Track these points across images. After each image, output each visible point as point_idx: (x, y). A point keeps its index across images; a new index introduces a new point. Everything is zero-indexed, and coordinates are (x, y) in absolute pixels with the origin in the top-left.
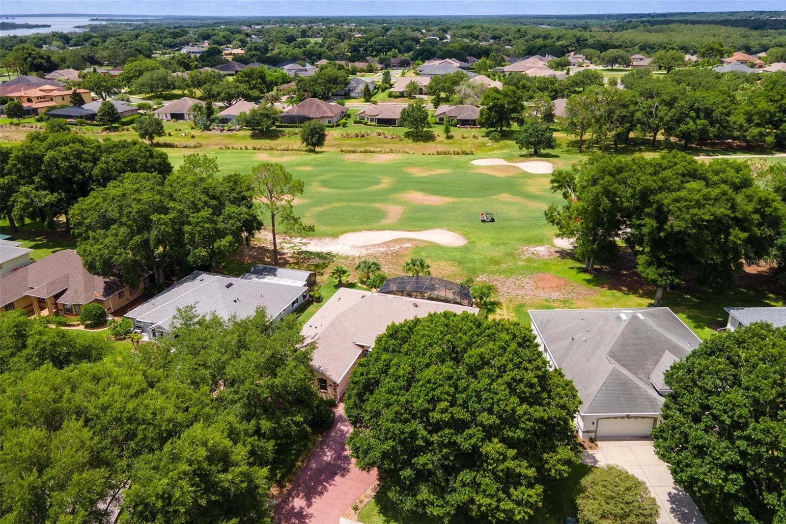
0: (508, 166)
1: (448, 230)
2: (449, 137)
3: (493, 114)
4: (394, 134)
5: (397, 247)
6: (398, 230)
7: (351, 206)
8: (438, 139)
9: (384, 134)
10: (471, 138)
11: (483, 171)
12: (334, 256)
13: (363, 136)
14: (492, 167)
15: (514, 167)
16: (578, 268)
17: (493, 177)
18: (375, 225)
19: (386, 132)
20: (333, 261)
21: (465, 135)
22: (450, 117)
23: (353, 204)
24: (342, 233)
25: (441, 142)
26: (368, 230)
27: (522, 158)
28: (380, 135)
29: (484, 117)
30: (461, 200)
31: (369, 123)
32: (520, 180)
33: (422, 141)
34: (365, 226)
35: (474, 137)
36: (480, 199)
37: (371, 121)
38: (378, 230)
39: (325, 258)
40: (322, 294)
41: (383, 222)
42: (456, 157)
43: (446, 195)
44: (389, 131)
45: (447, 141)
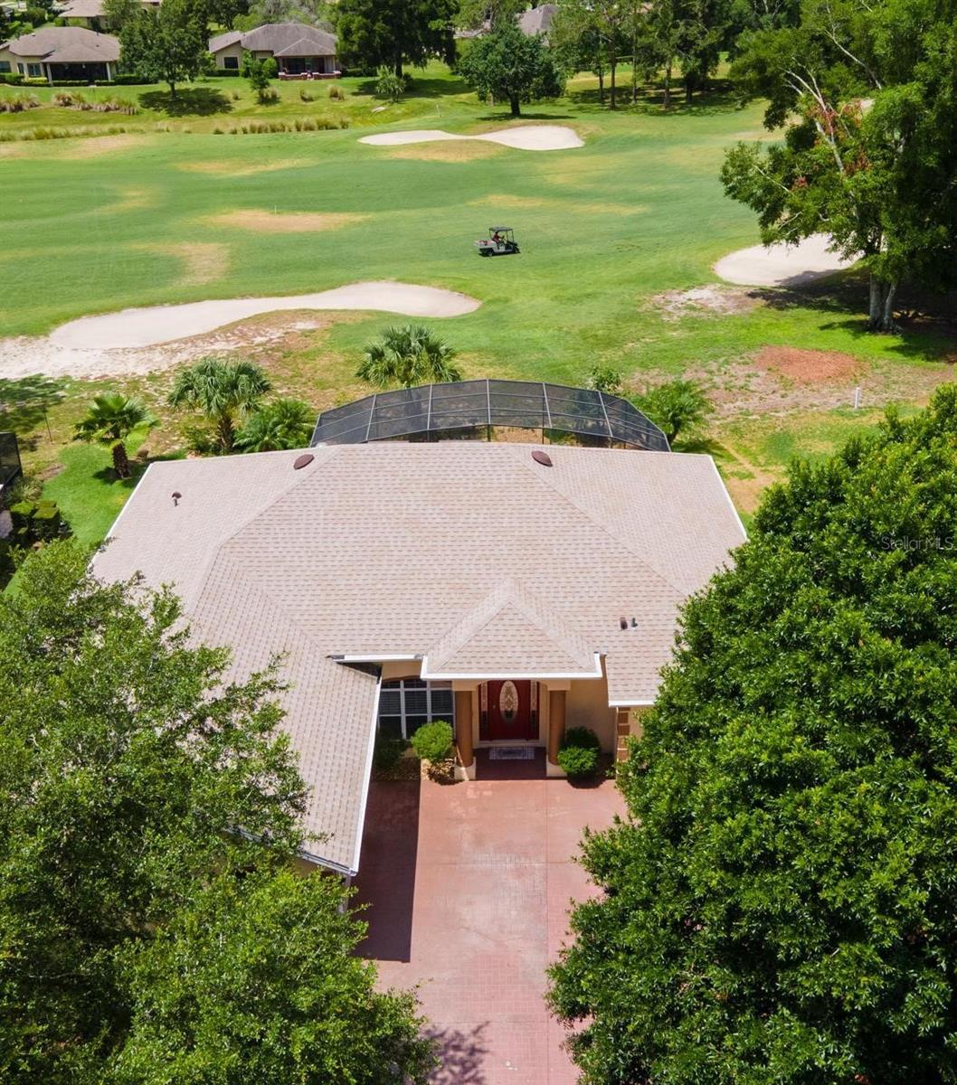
0: (461, 142)
1: (399, 280)
2: (265, 101)
3: (379, 26)
4: (109, 99)
5: (275, 334)
6: (243, 297)
7: (54, 257)
8: (238, 106)
9: (81, 100)
10: (326, 100)
11: (403, 155)
12: (55, 386)
13: (18, 108)
14: (425, 146)
15: (480, 142)
16: (846, 325)
17: (437, 164)
18: (160, 292)
19: (84, 96)
20: (59, 401)
21: (308, 93)
22: (254, 53)
23: (55, 250)
24: (57, 322)
25: (248, 112)
26: (142, 305)
27: (488, 124)
28: (68, 104)
29: (355, 38)
30: (387, 215)
31: (27, 79)
32: (516, 165)
33: (194, 112)
34: (127, 298)
35: (334, 95)
36: (437, 211)
37: (31, 74)
38: (175, 302)
39: (25, 396)
40: (62, 508)
41: (185, 283)
42: (308, 133)
43: (336, 210)
44: (92, 94)
45: (261, 109)
